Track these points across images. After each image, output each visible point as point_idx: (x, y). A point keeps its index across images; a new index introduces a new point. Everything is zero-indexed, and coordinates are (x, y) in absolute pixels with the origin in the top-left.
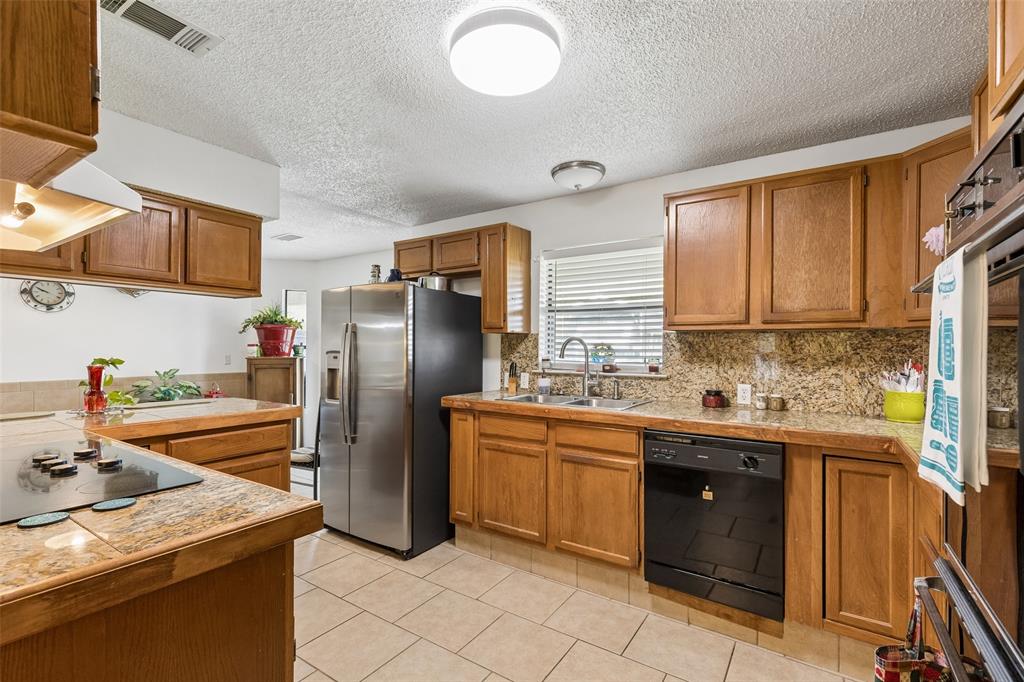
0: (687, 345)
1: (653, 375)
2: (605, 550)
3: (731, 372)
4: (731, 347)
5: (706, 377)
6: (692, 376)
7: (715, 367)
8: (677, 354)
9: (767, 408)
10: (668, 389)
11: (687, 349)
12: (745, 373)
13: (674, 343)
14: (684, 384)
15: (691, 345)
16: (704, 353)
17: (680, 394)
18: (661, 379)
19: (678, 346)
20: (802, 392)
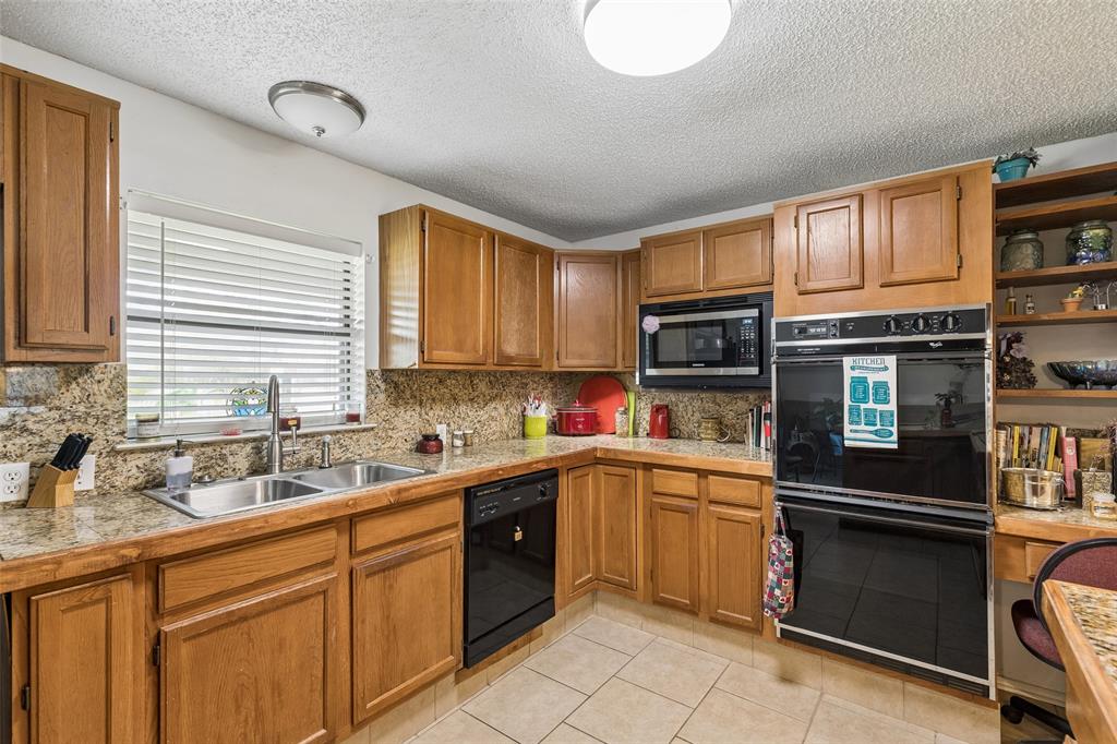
0: (393, 385)
1: (355, 426)
2: (425, 669)
3: (431, 414)
4: (431, 387)
5: (409, 423)
6: (398, 422)
7: (418, 409)
8: (382, 397)
9: (465, 445)
10: (372, 441)
11: (392, 389)
12: (442, 413)
13: (379, 383)
14: (390, 433)
15: (396, 386)
16: (408, 393)
17: (386, 446)
18: (364, 430)
19: (383, 387)
20: (477, 425)
